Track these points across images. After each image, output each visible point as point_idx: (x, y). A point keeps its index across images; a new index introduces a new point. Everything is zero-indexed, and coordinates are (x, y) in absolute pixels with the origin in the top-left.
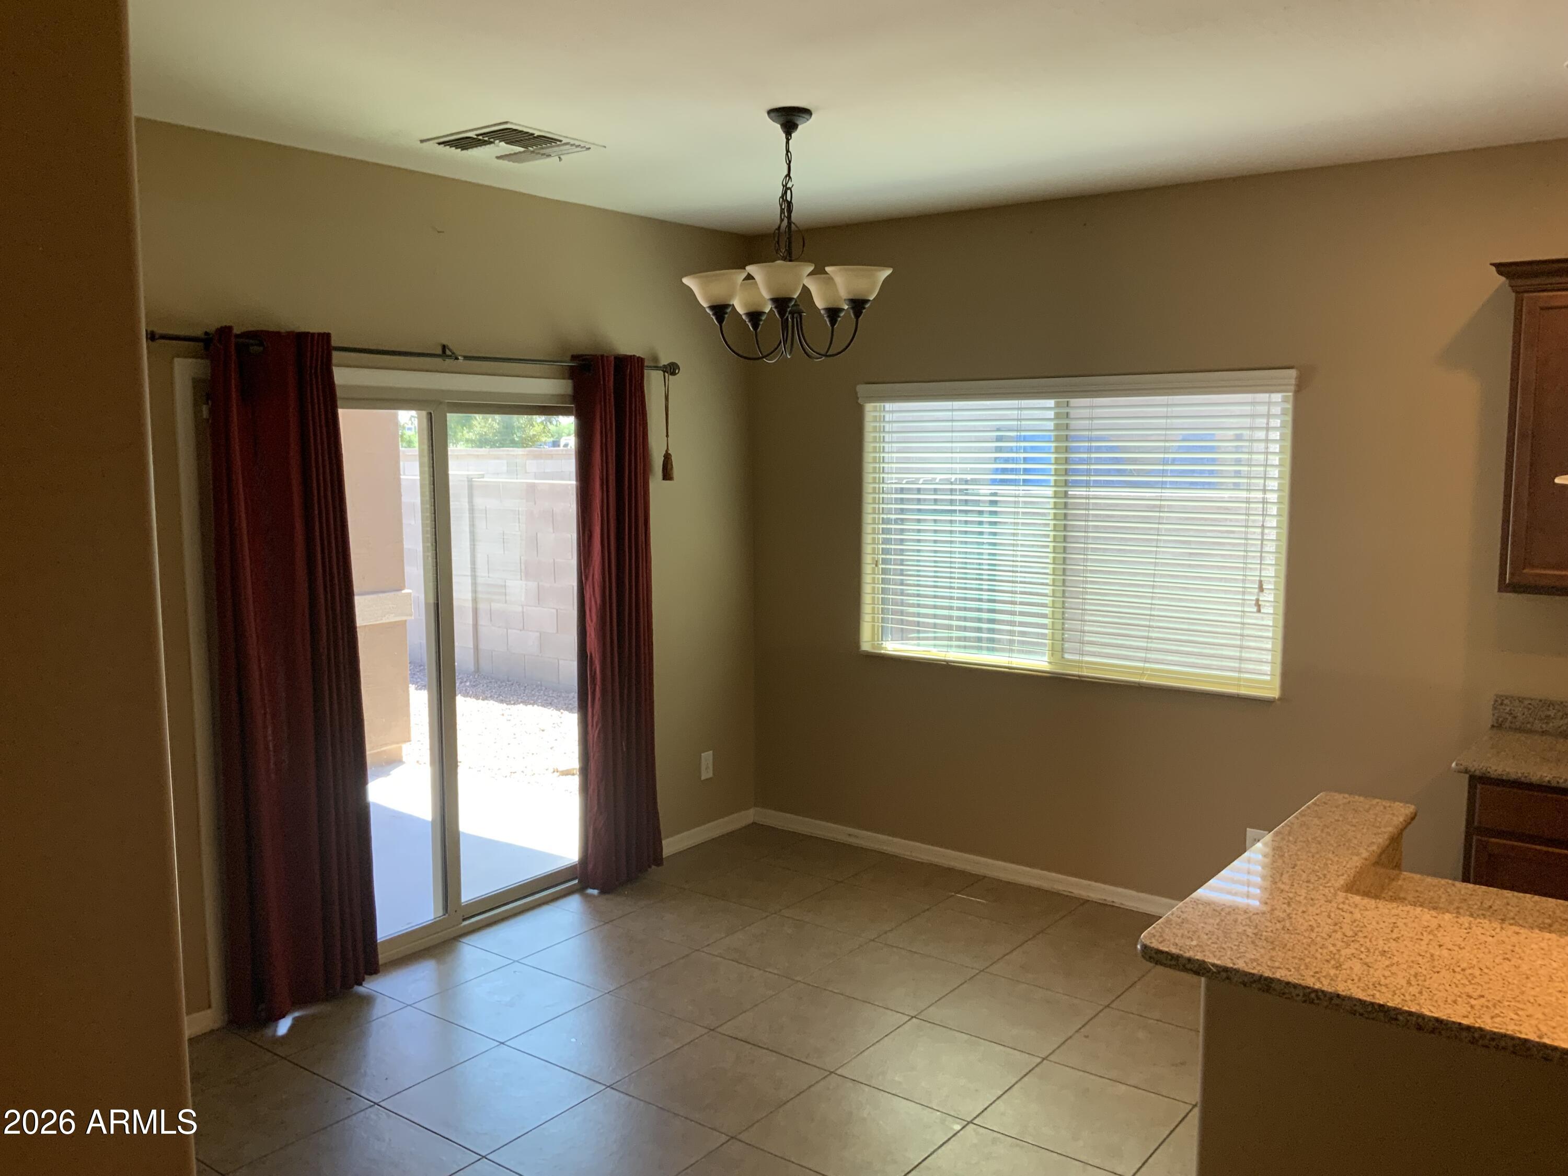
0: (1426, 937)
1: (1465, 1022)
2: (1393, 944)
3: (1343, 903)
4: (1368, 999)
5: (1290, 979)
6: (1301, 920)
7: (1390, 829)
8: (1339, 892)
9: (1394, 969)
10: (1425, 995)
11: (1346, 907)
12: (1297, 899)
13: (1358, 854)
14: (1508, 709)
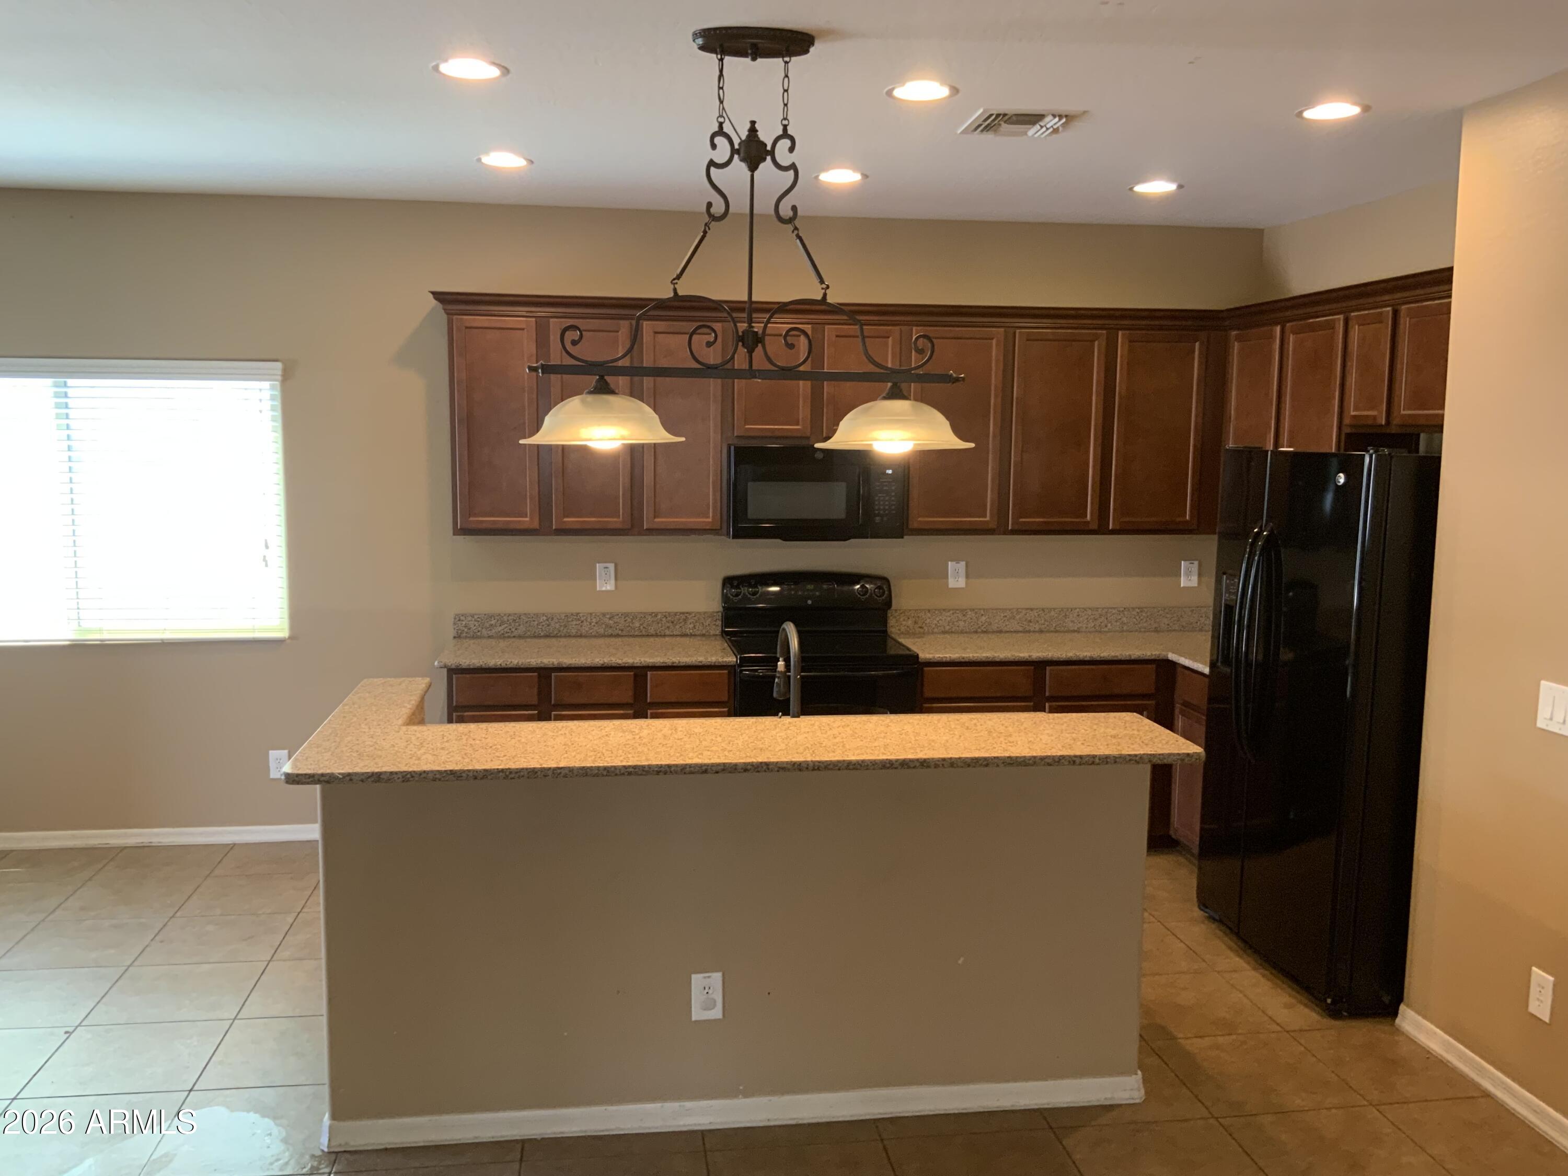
0: (464, 738)
1: (500, 767)
2: (447, 744)
3: (407, 731)
4: (443, 769)
5: (392, 770)
6: (385, 744)
7: (419, 692)
8: (402, 727)
9: (452, 754)
10: (474, 761)
11: (409, 733)
12: (377, 734)
13: (405, 707)
14: (464, 623)
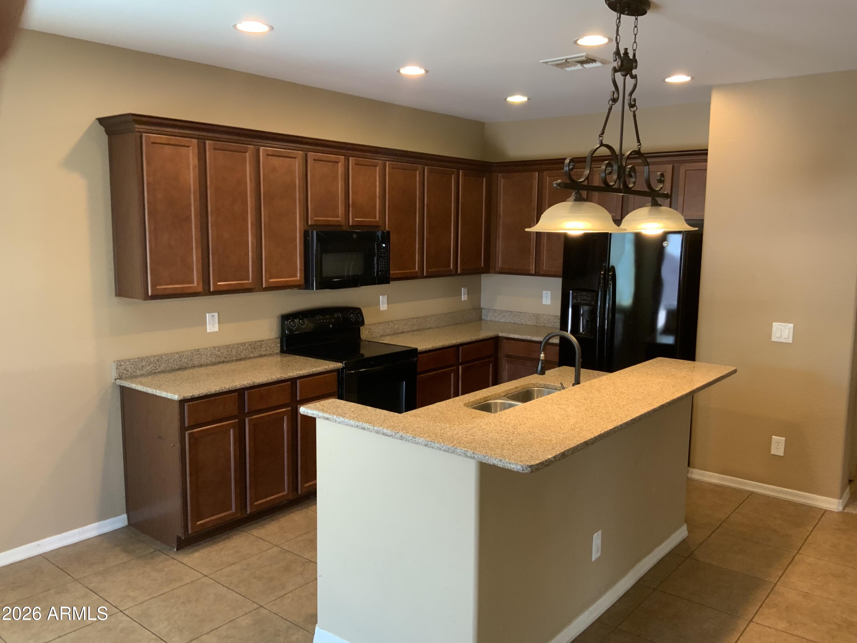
14: (124, 367)
